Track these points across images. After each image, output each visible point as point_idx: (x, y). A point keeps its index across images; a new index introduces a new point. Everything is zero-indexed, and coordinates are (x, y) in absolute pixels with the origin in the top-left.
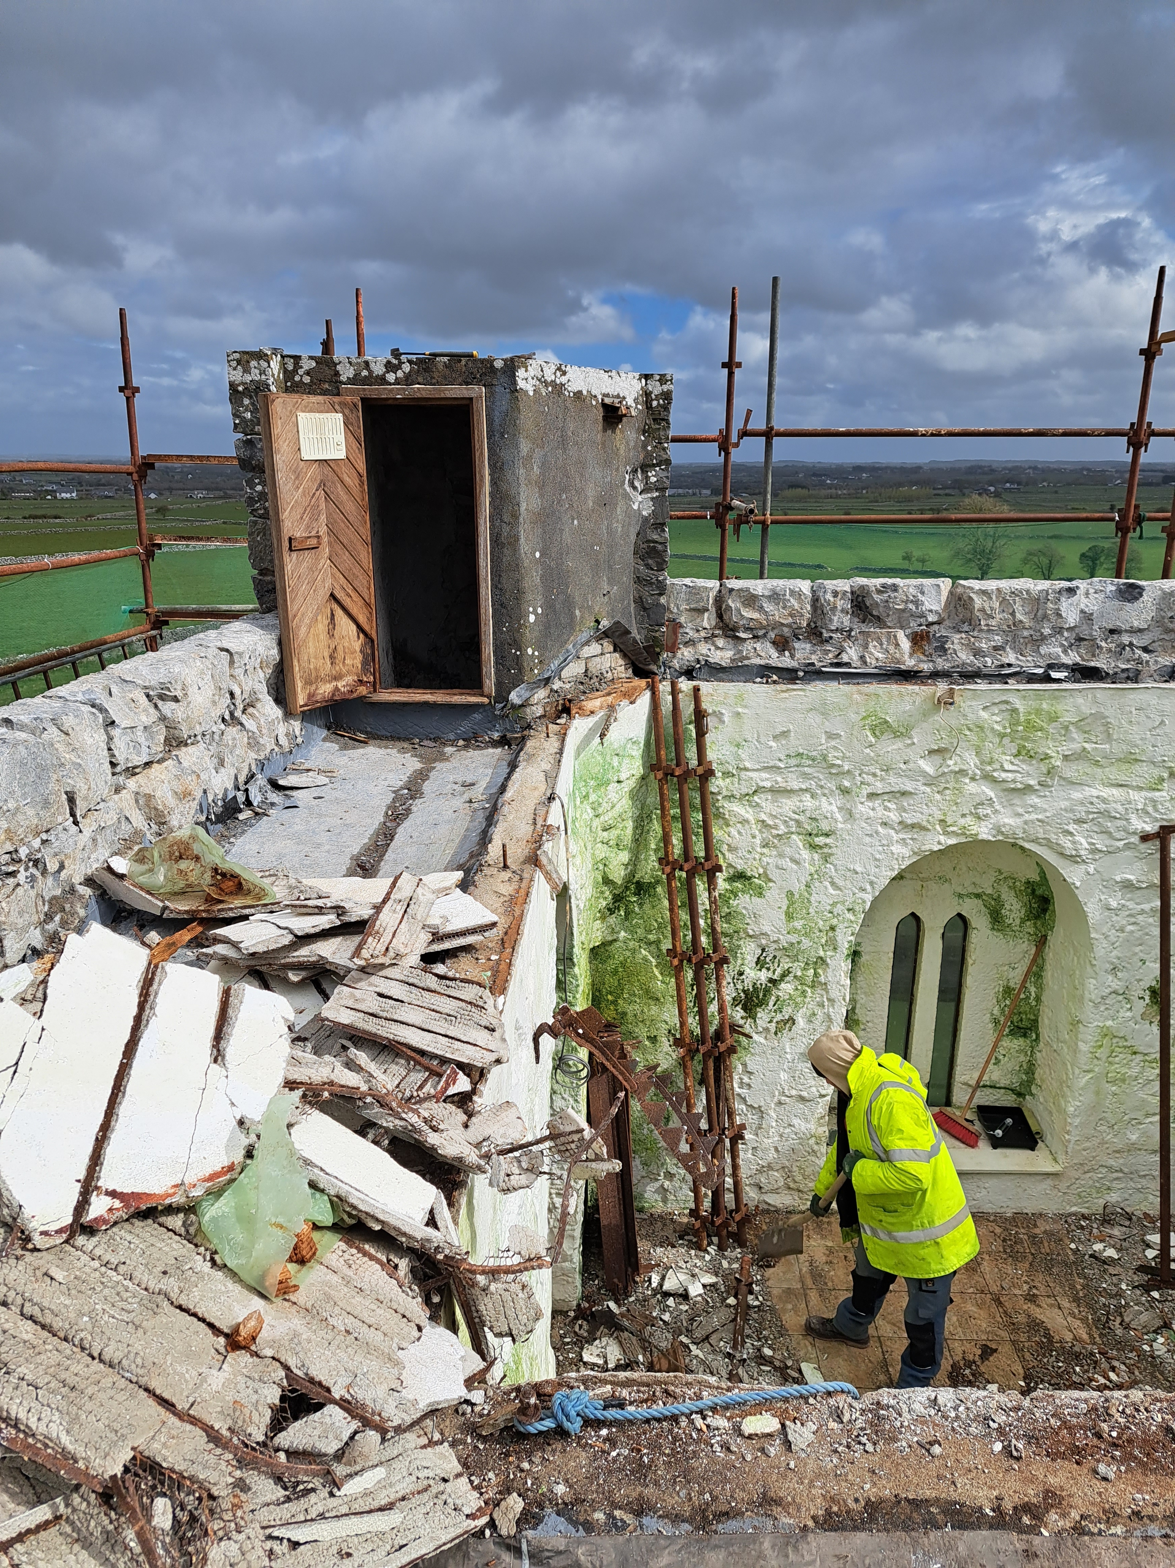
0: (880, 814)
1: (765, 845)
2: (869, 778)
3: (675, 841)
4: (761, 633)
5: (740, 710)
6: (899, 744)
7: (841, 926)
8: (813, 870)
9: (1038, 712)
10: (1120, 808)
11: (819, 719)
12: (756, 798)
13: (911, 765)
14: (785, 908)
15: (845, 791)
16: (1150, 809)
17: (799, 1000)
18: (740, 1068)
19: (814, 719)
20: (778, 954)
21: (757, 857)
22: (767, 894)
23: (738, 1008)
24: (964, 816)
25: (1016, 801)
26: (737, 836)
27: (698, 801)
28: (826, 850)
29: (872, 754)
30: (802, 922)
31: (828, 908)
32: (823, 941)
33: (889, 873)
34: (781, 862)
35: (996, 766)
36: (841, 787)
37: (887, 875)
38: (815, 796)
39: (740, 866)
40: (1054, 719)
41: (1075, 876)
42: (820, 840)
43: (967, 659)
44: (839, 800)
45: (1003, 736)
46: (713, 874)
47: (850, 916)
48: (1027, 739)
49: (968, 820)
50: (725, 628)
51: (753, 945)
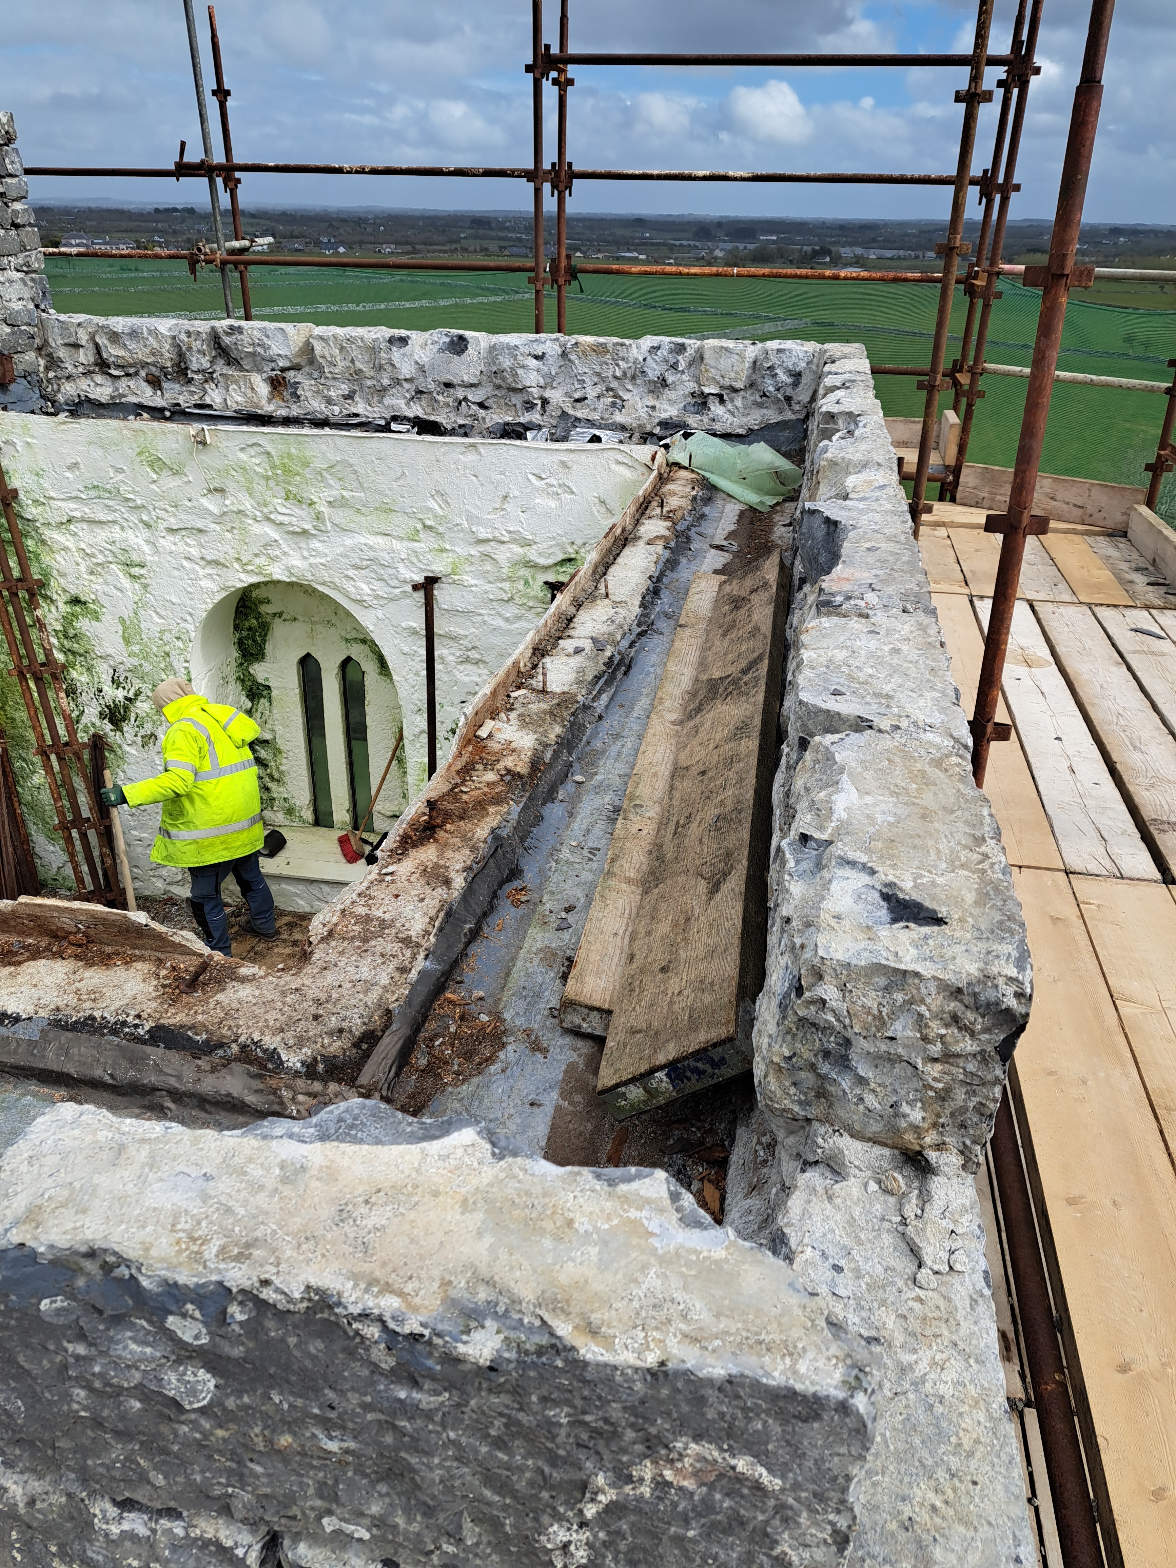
0: (181, 550)
1: (92, 573)
2: (162, 514)
5: (30, 440)
6: (178, 482)
7: (173, 653)
8: (136, 599)
9: (290, 456)
10: (387, 557)
11: (100, 452)
12: (71, 527)
13: (194, 503)
14: (121, 632)
15: (148, 526)
16: (413, 559)
17: (156, 718)
19: (96, 453)
20: (129, 675)
21: (86, 583)
22: (103, 618)
23: (106, 722)
24: (256, 555)
25: (303, 545)
26: (63, 562)
28: (143, 581)
29: (158, 490)
30: (138, 647)
31: (158, 635)
32: (162, 665)
34: (106, 589)
35: (271, 508)
36: (142, 521)
37: (203, 607)
38: (122, 528)
39: (73, 591)
40: (306, 464)
41: (368, 620)
42: (136, 571)
43: (317, 406)
44: (145, 533)
45: (268, 479)
46: (32, 595)
47: (179, 644)
48: (289, 483)
49: (262, 561)
50: (102, 365)
51: (105, 665)
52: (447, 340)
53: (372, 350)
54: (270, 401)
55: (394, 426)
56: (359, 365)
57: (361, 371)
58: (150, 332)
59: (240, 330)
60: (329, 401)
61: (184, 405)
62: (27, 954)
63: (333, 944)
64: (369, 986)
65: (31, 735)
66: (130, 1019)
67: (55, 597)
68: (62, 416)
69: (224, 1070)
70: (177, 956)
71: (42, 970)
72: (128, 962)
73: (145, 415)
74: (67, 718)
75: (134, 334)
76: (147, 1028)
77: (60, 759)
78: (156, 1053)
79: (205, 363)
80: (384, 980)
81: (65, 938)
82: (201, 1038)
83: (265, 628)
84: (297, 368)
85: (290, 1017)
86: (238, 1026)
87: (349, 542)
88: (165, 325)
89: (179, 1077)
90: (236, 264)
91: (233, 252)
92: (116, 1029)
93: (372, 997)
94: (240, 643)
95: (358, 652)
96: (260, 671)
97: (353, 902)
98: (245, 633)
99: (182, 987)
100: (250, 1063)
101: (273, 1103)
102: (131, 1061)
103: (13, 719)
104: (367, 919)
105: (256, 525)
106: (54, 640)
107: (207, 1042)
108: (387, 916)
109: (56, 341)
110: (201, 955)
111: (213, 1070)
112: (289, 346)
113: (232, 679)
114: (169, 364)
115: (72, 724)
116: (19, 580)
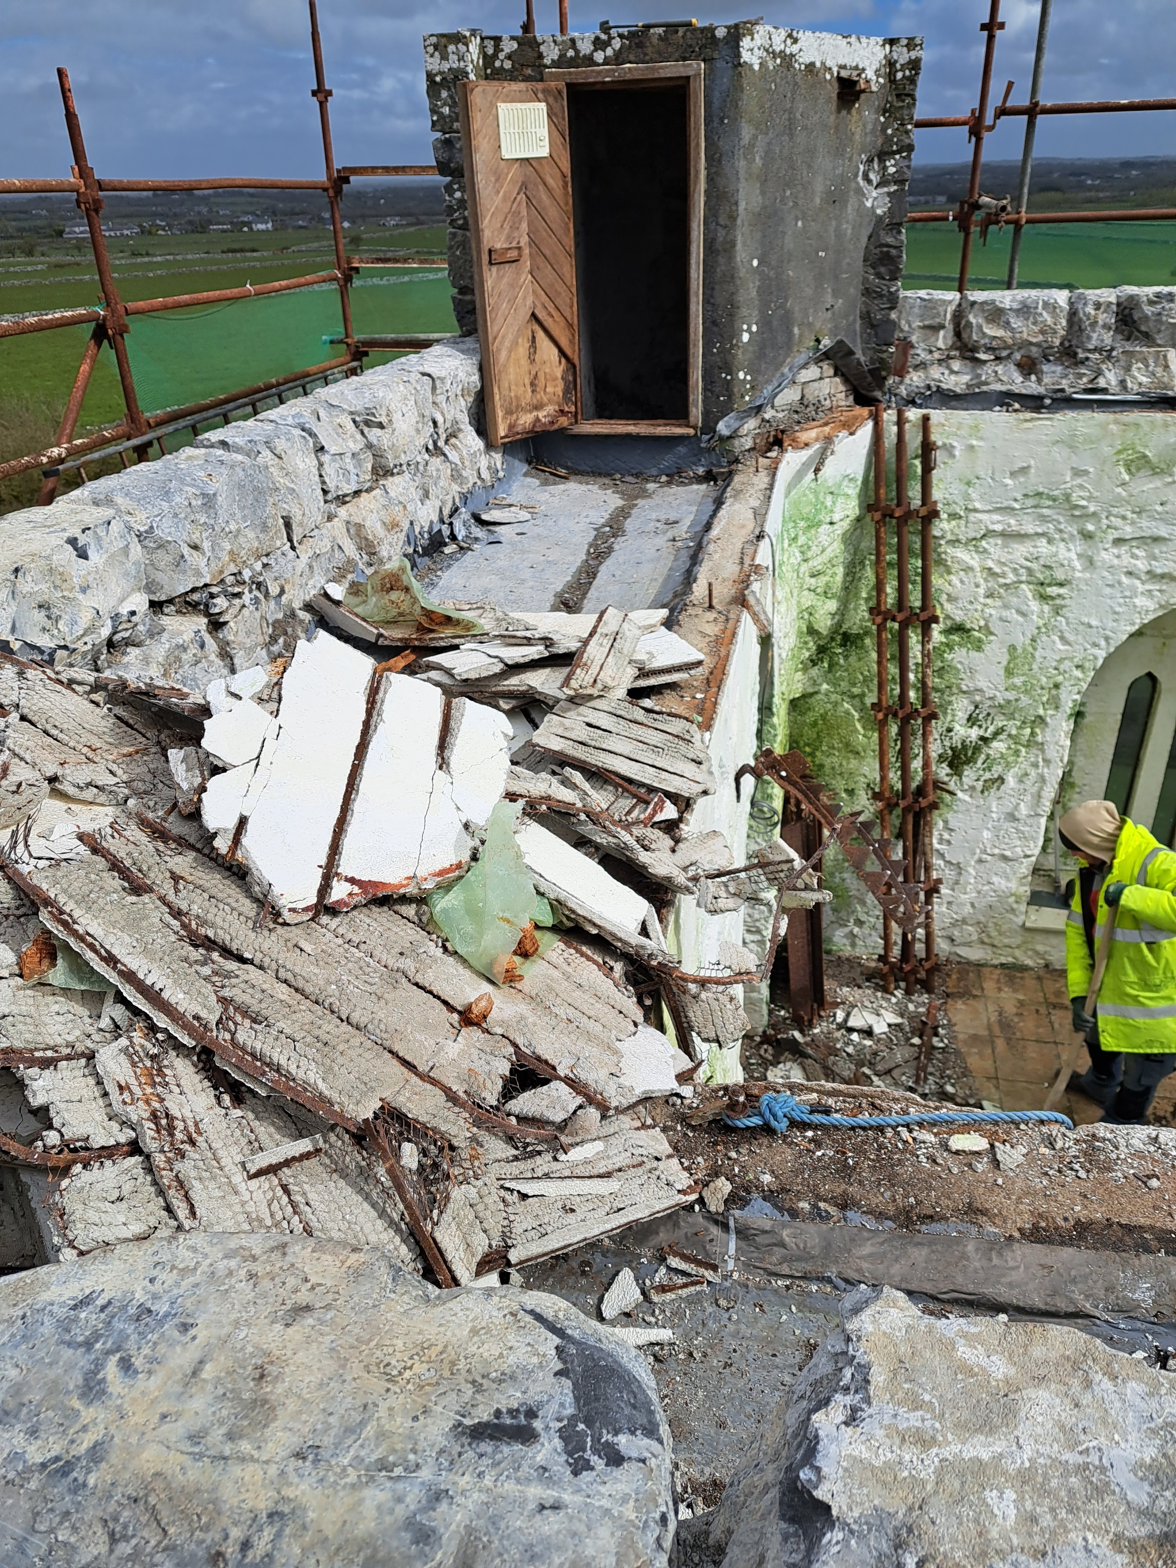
0: (1125, 563)
1: (990, 595)
2: (1116, 522)
3: (889, 590)
4: (1004, 353)
5: (974, 443)
6: (1157, 483)
7: (1067, 684)
8: (1041, 622)
11: (1066, 452)
12: (984, 543)
13: (1169, 507)
14: (1005, 663)
15: (1087, 536)
17: (1010, 759)
18: (941, 824)
19: (1059, 453)
20: (995, 711)
21: (979, 607)
22: (987, 648)
23: (944, 765)
26: (959, 585)
27: (918, 546)
28: (1058, 602)
29: (1124, 494)
30: (1022, 679)
31: (1054, 664)
32: (1045, 699)
33: (1129, 629)
34: (1005, 613)
36: (1083, 532)
38: (1050, 541)
39: (959, 617)
42: (1053, 591)
44: (1081, 546)
46: (929, 625)
50: (963, 348)
51: (966, 702)
61: (1069, 390)
73: (1017, 406)
74: (930, 765)
109: (912, 324)
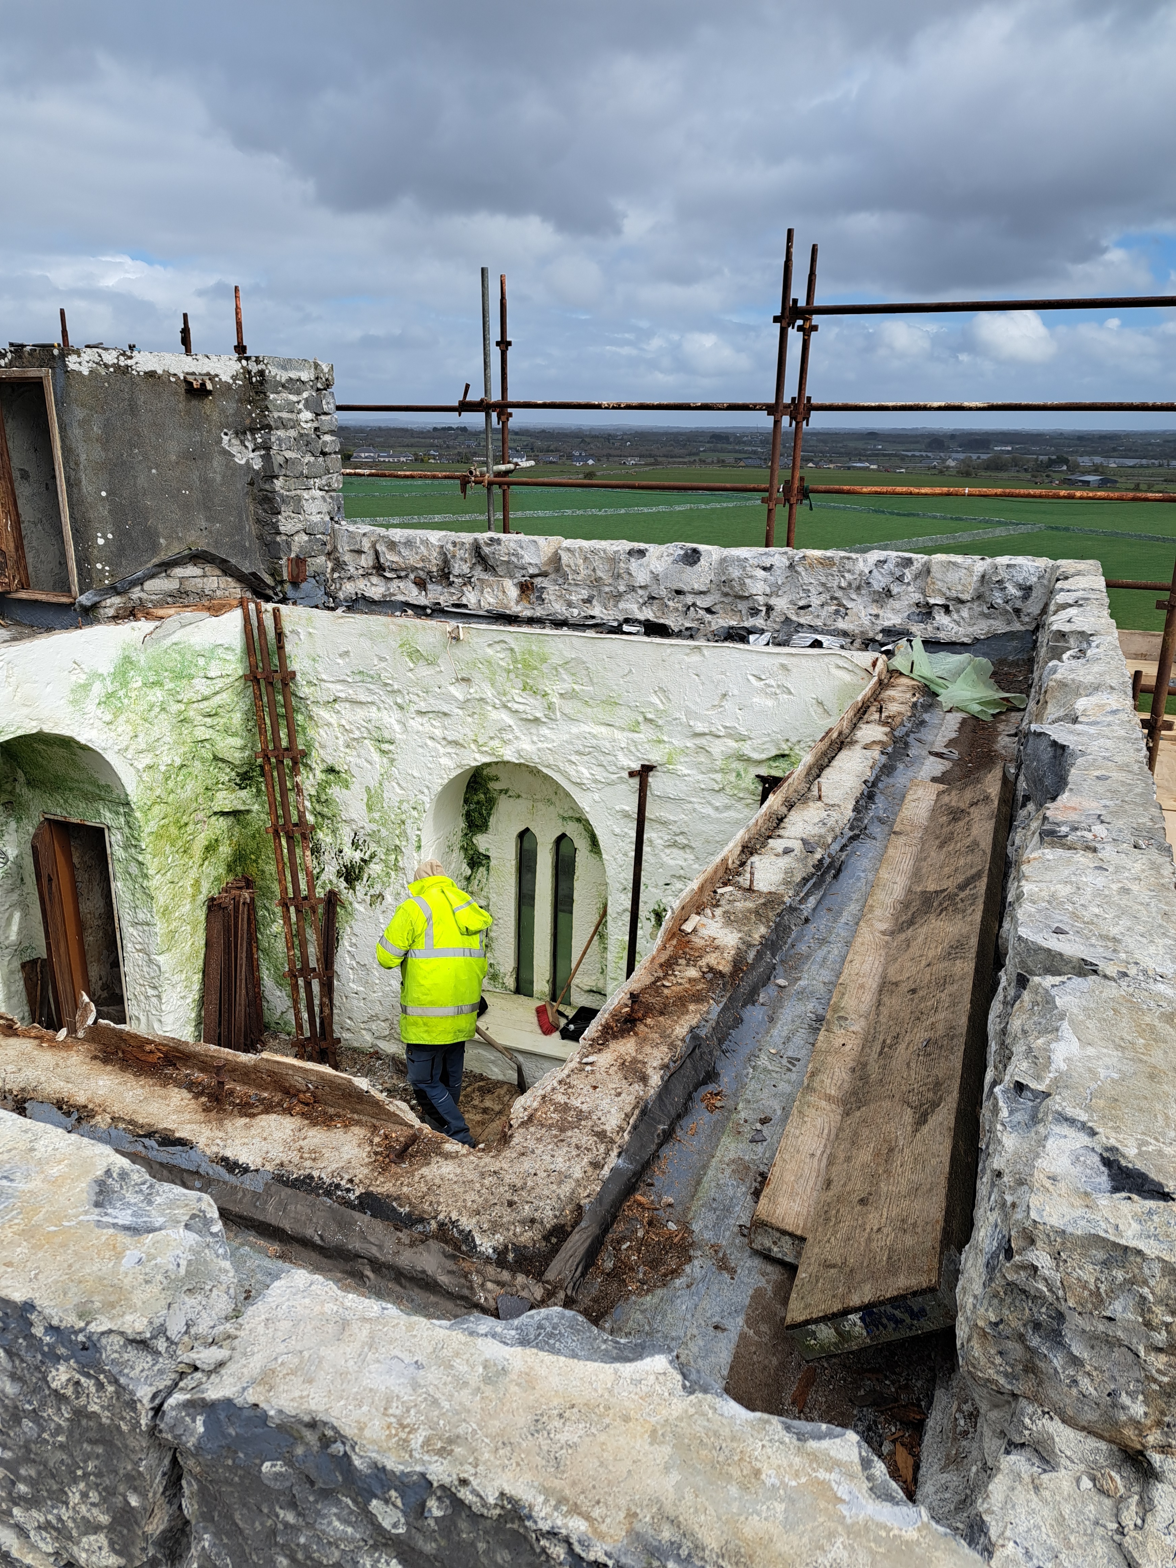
0: (427, 730)
1: (348, 746)
2: (414, 698)
3: (282, 735)
5: (312, 630)
6: (431, 671)
7: (408, 821)
8: (383, 771)
9: (531, 652)
10: (608, 745)
11: (369, 642)
12: (337, 706)
13: (443, 690)
14: (365, 800)
15: (401, 708)
16: (633, 749)
17: (385, 879)
18: (349, 930)
19: (365, 643)
20: (368, 838)
21: (342, 755)
22: (352, 787)
23: (342, 880)
24: (491, 738)
25: (534, 731)
26: (325, 736)
27: (282, 702)
28: (390, 755)
29: (413, 677)
30: (379, 814)
31: (398, 804)
32: (397, 832)
33: (440, 781)
34: (358, 761)
35: (509, 697)
36: (396, 704)
37: (439, 782)
38: (379, 709)
39: (330, 761)
40: (544, 660)
41: (585, 802)
42: (386, 747)
43: (559, 609)
44: (397, 714)
45: (509, 671)
46: (295, 763)
47: (415, 813)
48: (527, 676)
49: (496, 743)
50: (379, 568)
51: (348, 829)
52: (682, 552)
53: (613, 560)
54: (518, 602)
55: (626, 628)
56: (599, 574)
57: (600, 578)
58: (422, 541)
59: (498, 541)
60: (570, 604)
61: (443, 604)
62: (261, 1108)
63: (532, 1129)
64: (563, 1177)
65: (276, 888)
66: (343, 1183)
67: (314, 765)
68: (339, 611)
69: (422, 1246)
70: (390, 1125)
71: (273, 1124)
72: (347, 1125)
73: (410, 612)
74: (309, 874)
75: (409, 543)
76: (357, 1193)
77: (298, 911)
78: (362, 1220)
79: (465, 568)
80: (578, 1174)
81: (295, 1095)
82: (404, 1210)
83: (491, 802)
84: (544, 575)
85: (486, 1200)
86: (439, 1203)
87: (575, 730)
88: (435, 537)
89: (380, 1247)
90: (500, 484)
91: (498, 474)
92: (330, 1190)
93: (565, 1190)
94: (468, 815)
95: (573, 830)
96: (482, 842)
97: (554, 1089)
98: (473, 806)
99: (392, 1156)
100: (446, 1242)
101: (463, 1286)
102: (339, 1224)
103: (263, 872)
104: (565, 1108)
105: (495, 712)
106: (307, 804)
107: (409, 1215)
108: (584, 1107)
109: (344, 547)
110: (412, 1126)
111: (412, 1245)
112: (539, 556)
113: (456, 848)
114: (435, 569)
115: (312, 879)
116: (286, 749)
